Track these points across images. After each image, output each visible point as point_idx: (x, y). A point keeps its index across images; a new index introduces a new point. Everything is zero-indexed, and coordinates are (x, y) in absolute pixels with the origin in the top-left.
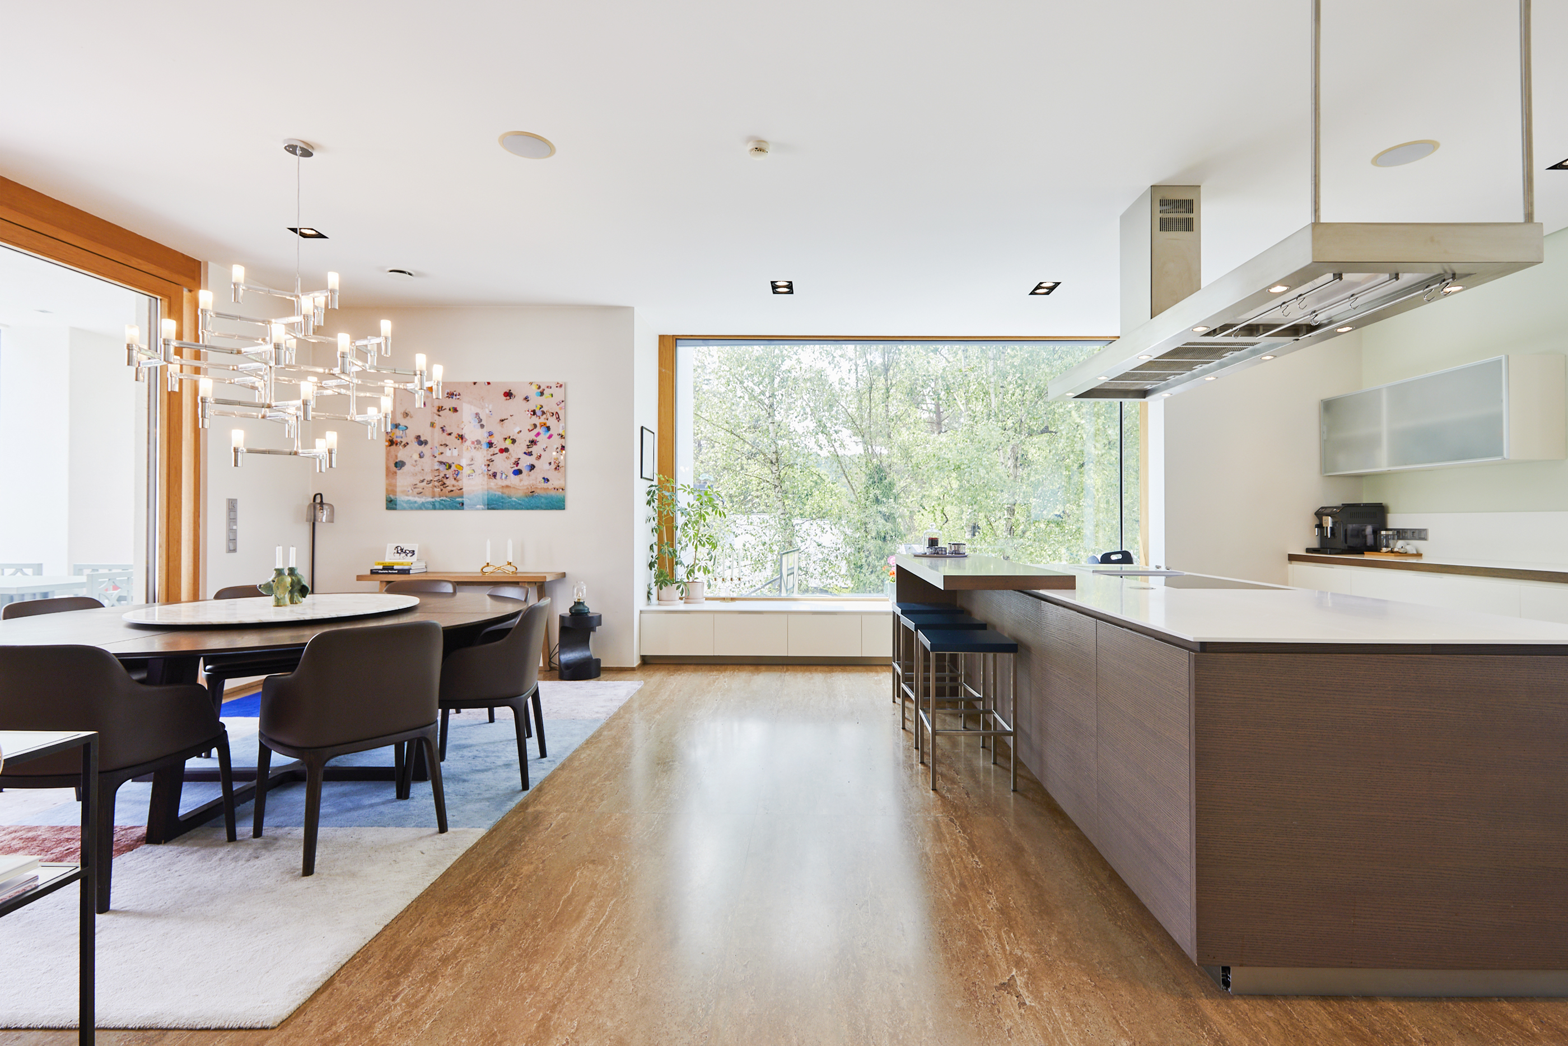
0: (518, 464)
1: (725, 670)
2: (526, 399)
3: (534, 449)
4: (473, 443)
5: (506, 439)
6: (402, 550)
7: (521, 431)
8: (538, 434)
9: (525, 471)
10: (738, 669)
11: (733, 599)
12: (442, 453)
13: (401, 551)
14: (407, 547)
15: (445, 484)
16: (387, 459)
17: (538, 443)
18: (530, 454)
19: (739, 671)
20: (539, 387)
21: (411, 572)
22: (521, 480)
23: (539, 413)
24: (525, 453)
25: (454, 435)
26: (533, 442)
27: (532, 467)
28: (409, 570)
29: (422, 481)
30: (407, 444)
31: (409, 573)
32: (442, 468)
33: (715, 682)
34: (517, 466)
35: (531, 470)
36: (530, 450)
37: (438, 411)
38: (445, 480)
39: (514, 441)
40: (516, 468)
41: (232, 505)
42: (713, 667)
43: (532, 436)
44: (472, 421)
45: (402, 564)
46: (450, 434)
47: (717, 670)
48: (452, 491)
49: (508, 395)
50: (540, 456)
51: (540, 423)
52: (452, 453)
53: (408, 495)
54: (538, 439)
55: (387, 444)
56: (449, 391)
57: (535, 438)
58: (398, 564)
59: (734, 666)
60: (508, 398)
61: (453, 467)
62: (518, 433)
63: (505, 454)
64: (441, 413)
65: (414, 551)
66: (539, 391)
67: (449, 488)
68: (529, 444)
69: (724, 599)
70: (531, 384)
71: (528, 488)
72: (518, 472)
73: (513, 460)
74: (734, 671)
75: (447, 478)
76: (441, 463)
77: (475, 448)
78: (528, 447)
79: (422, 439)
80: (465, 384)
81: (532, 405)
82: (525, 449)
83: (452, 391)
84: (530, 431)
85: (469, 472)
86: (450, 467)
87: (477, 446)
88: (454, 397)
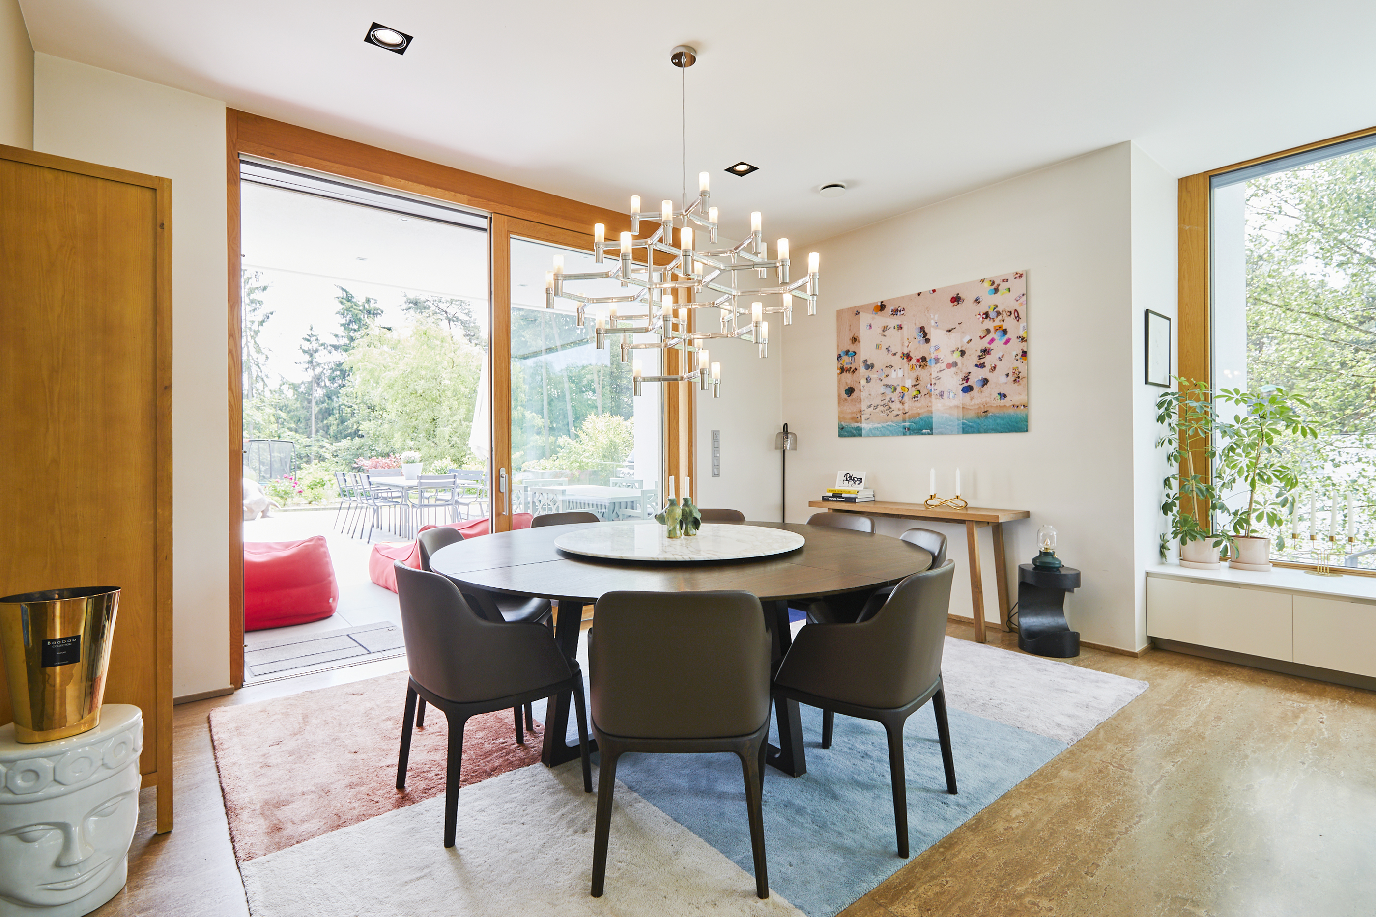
0: (968, 379)
1: (1321, 695)
2: (977, 301)
3: (988, 360)
4: (918, 361)
5: (953, 351)
6: (850, 477)
7: (971, 340)
8: (992, 340)
9: (976, 388)
10: (1352, 698)
11: (1334, 571)
12: (887, 376)
13: (849, 478)
14: (856, 475)
15: (890, 408)
16: (839, 387)
17: (992, 352)
18: (982, 366)
19: (1355, 703)
20: (993, 283)
21: (857, 500)
22: (972, 399)
23: (992, 314)
24: (976, 366)
25: (899, 354)
26: (986, 351)
27: (985, 382)
28: (855, 498)
29: (870, 406)
30: (856, 369)
31: (855, 502)
32: (888, 391)
33: (1297, 717)
34: (967, 382)
35: (983, 386)
36: (982, 361)
37: (884, 331)
38: (891, 404)
39: (963, 353)
40: (966, 384)
41: (715, 436)
42: (1291, 681)
43: (984, 344)
44: (917, 337)
45: (849, 492)
46: (895, 354)
47: (1300, 691)
48: (898, 415)
49: (956, 300)
50: (995, 368)
51: (995, 327)
52: (897, 374)
53: (857, 422)
54: (992, 346)
55: (839, 371)
56: (893, 308)
57: (988, 346)
58: (846, 492)
59: (1343, 691)
60: (956, 303)
61: (899, 390)
62: (968, 343)
63: (953, 369)
64: (886, 333)
65: (861, 479)
66: (993, 287)
67: (895, 413)
68: (981, 354)
69: (1313, 569)
70: (983, 281)
71: (980, 407)
72: (968, 389)
73: (962, 375)
74: (1343, 701)
75: (893, 402)
76: (887, 386)
77: (920, 366)
78: (980, 357)
79: (869, 363)
80: (910, 297)
81: (983, 308)
82: (976, 360)
83: (897, 307)
84: (981, 338)
85: (915, 393)
86: (895, 389)
87: (922, 364)
88: (899, 313)
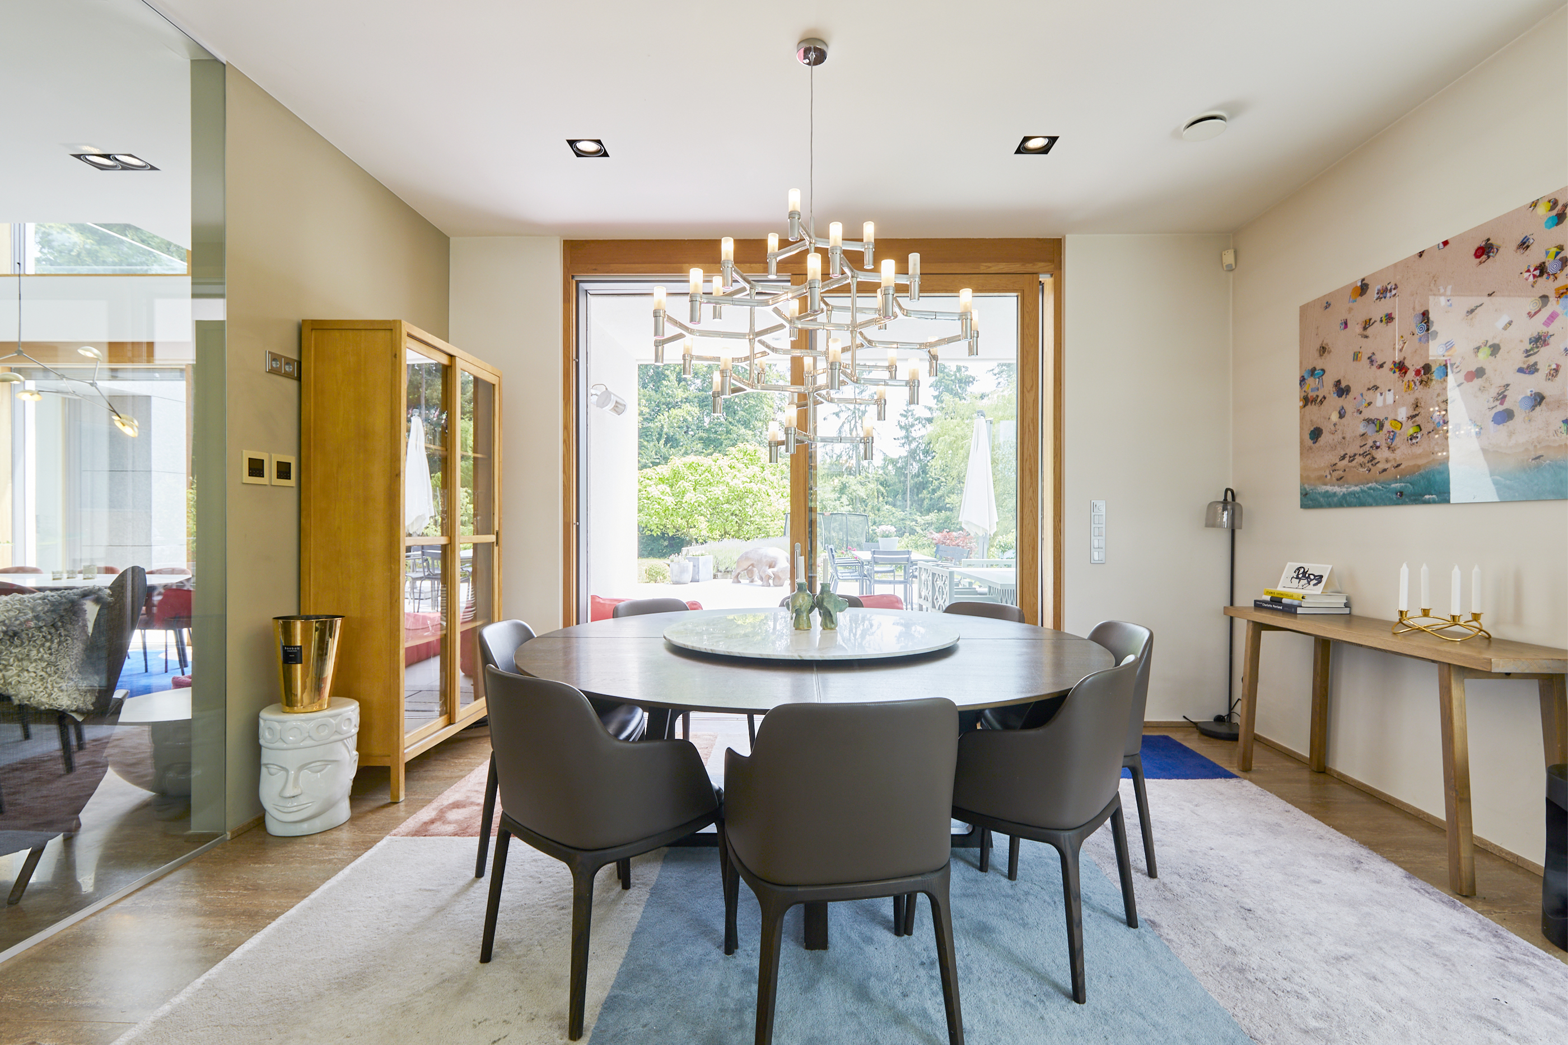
0: (1505, 397)
2: (1524, 245)
3: (1544, 357)
4: (1418, 373)
5: (1478, 348)
6: (1304, 573)
7: (1510, 323)
8: (1553, 317)
9: (1520, 415)
12: (1369, 404)
13: (1303, 575)
14: (1313, 569)
15: (1374, 458)
16: (1301, 428)
17: (1552, 340)
18: (1532, 369)
20: (1555, 203)
21: (1299, 610)
22: (1511, 434)
23: (1552, 267)
24: (1521, 370)
25: (1389, 365)
26: (1540, 341)
27: (1539, 399)
28: (1295, 607)
29: (1343, 458)
30: (1325, 397)
31: (1295, 613)
32: (1370, 430)
34: (1502, 404)
35: (1533, 408)
36: (1532, 360)
37: (1365, 329)
38: (1374, 452)
39: (1495, 349)
40: (1500, 408)
41: (1096, 508)
43: (1536, 326)
44: (1417, 331)
45: (1291, 596)
46: (1381, 366)
48: (1385, 470)
49: (1484, 251)
50: (1557, 370)
51: (1557, 290)
52: (1385, 400)
53: (1326, 484)
54: (1551, 330)
55: (1301, 403)
56: (1379, 287)
57: (1545, 329)
58: (1288, 596)
60: (1484, 257)
61: (1387, 426)
62: (1505, 328)
63: (1477, 382)
64: (1370, 331)
65: (1321, 577)
66: (1555, 212)
67: (1381, 466)
68: (1529, 347)
70: (1535, 204)
71: (1527, 450)
72: (1505, 416)
73: (1494, 391)
75: (1378, 447)
76: (1369, 421)
77: (1421, 382)
78: (1528, 353)
79: (1343, 385)
80: (1404, 265)
81: (1535, 256)
82: (1519, 360)
83: (1385, 284)
84: (1531, 316)
85: (1411, 431)
86: (1382, 426)
87: (1425, 378)
88: (1388, 295)
